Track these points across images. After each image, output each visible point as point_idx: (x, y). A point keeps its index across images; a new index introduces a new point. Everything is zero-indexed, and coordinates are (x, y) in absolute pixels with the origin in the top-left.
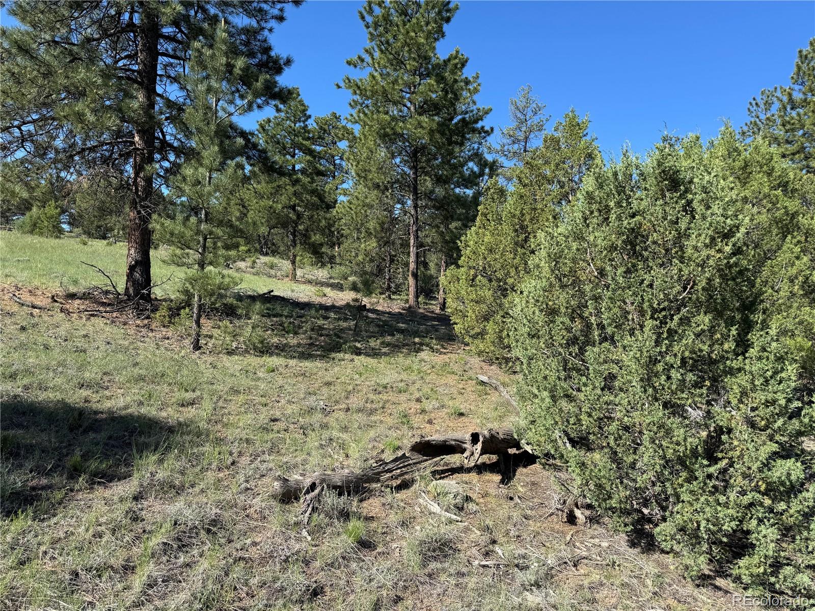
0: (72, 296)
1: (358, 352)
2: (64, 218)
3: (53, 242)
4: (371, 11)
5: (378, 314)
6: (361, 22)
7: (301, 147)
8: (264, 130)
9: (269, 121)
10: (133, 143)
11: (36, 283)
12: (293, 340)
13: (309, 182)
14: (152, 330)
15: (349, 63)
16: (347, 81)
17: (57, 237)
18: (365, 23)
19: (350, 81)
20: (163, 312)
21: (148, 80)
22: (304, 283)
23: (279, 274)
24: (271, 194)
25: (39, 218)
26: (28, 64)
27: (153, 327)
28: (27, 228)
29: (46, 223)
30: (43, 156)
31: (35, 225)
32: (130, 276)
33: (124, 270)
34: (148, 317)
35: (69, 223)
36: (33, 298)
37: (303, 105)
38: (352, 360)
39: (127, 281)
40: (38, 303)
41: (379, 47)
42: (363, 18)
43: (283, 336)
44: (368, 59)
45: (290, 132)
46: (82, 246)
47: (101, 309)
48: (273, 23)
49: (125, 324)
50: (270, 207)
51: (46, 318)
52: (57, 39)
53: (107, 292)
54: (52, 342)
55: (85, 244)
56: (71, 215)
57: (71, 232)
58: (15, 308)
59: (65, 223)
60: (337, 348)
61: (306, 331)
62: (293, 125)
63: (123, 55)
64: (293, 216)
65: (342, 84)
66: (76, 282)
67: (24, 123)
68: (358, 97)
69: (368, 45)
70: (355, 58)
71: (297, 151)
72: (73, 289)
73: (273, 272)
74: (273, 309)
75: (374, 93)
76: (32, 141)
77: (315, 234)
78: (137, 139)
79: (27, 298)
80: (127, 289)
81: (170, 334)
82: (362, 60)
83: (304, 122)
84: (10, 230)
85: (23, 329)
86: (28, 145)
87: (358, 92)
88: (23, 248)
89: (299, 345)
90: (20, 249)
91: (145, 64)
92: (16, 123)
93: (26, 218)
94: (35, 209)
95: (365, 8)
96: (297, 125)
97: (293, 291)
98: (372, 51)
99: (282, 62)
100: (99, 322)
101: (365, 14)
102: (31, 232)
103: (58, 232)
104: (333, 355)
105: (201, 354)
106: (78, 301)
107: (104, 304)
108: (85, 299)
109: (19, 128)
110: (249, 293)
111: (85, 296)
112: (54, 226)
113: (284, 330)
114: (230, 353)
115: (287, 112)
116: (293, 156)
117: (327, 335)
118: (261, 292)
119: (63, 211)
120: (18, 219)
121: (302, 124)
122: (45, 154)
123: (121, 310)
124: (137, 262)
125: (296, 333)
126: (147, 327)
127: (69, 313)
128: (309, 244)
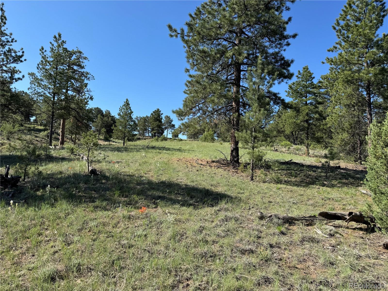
0: (213, 162)
1: (324, 185)
2: (215, 135)
3: (212, 144)
4: (338, 24)
5: (347, 171)
6: (334, 30)
7: (310, 92)
8: (291, 88)
9: (294, 83)
10: (232, 106)
11: (204, 158)
12: (293, 179)
13: (314, 108)
14: (238, 173)
15: (329, 51)
16: (327, 60)
17: (213, 142)
18: (336, 30)
19: (329, 59)
20: (242, 167)
21: (237, 82)
22: (314, 157)
23: (300, 153)
24: (295, 116)
25: (207, 136)
26: (200, 86)
27: (238, 172)
28: (203, 140)
29: (209, 138)
30: (205, 114)
31: (206, 138)
32: (232, 154)
33: (230, 152)
34: (237, 169)
35: (217, 137)
36: (201, 162)
37: (310, 73)
38: (319, 188)
39: (231, 156)
40: (203, 164)
41: (343, 40)
42: (335, 28)
43: (290, 178)
44: (338, 46)
45: (304, 87)
46: (220, 145)
47: (221, 165)
48: (285, 47)
49: (229, 171)
50: (295, 122)
51: (204, 168)
52: (209, 74)
53: (224, 160)
54: (205, 175)
55: (222, 144)
56: (218, 134)
57: (218, 140)
58: (196, 165)
59: (216, 137)
60: (313, 183)
61: (301, 176)
62: (305, 83)
63: (229, 74)
64: (306, 125)
65: (325, 61)
66: (216, 158)
67: (199, 104)
68: (334, 66)
69: (338, 40)
70: (332, 48)
71: (308, 95)
72: (214, 160)
73: (297, 152)
74: (290, 167)
75: (341, 62)
76: (202, 110)
77: (318, 133)
78: (234, 104)
79: (200, 162)
80: (231, 159)
81: (244, 175)
82: (336, 48)
83: (311, 81)
84: (198, 141)
85: (198, 170)
86: (201, 111)
87: (332, 63)
88: (201, 147)
89: (296, 181)
90: (200, 147)
91: (236, 76)
92: (197, 105)
93: (203, 136)
94: (206, 132)
95: (335, 24)
96: (307, 83)
97: (304, 160)
98: (340, 42)
99: (289, 62)
100: (220, 170)
101: (336, 27)
102: (205, 141)
103: (213, 140)
104: (310, 186)
105: (253, 182)
106: (215, 163)
107: (222, 164)
108: (217, 163)
109: (198, 106)
110: (282, 161)
111: (217, 162)
112: (212, 138)
113: (291, 175)
114: (264, 182)
115: (302, 78)
116: (306, 97)
117: (311, 178)
118: (287, 161)
119: (215, 132)
120: (201, 136)
121: (310, 82)
122: (206, 113)
123: (228, 166)
124: (234, 149)
125: (296, 177)
126: (236, 172)
127: (211, 167)
128: (315, 138)
